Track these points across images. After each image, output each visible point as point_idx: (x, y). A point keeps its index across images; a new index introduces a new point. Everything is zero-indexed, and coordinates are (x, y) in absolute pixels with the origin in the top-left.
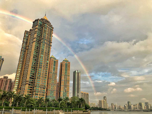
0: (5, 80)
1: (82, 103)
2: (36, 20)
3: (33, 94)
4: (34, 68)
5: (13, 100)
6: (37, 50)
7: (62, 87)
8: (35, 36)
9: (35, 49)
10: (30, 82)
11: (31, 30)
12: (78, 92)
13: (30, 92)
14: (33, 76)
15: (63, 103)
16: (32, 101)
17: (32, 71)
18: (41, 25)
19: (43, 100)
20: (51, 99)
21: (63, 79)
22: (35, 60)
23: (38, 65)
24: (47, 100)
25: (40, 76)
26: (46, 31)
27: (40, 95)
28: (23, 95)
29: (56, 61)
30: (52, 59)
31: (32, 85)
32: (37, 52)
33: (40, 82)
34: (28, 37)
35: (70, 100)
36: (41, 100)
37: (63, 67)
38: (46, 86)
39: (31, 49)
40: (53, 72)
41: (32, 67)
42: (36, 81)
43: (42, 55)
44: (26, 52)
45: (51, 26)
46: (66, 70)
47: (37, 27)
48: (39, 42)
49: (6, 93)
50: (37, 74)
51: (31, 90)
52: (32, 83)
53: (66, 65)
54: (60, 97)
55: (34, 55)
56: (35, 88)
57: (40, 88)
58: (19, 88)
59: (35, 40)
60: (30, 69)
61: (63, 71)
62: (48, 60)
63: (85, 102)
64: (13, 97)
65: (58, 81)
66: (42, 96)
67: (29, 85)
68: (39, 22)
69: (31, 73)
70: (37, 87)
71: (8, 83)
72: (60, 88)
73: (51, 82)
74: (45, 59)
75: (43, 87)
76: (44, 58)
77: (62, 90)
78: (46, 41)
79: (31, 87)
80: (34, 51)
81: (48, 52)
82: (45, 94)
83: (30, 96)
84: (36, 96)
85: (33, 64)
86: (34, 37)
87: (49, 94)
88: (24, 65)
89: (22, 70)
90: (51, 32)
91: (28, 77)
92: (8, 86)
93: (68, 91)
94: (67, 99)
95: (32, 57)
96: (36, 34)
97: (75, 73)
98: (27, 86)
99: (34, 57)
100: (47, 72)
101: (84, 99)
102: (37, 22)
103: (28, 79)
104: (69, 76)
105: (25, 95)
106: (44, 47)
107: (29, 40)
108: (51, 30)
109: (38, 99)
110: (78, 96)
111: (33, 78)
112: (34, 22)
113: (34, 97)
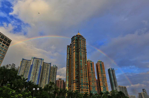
0: (60, 81)
1: (122, 96)
2: (73, 37)
3: (80, 90)
4: (77, 70)
5: (67, 95)
6: (77, 57)
7: (101, 83)
8: (74, 47)
9: (76, 57)
10: (76, 81)
11: (71, 44)
12: (116, 86)
13: (78, 89)
14: (78, 76)
15: (104, 96)
16: (80, 95)
17: (76, 73)
18: (77, 39)
19: (88, 94)
20: (94, 93)
21: (100, 76)
22: (77, 64)
23: (80, 67)
24: (91, 94)
25: (82, 76)
26: (81, 43)
27: (85, 90)
28: (73, 91)
29: (92, 63)
30: (89, 62)
31: (78, 83)
32: (77, 59)
33: (83, 80)
34: (70, 49)
35: (110, 94)
36: (86, 94)
37: (98, 67)
38: (88, 83)
39: (73, 57)
40: (91, 72)
41: (76, 70)
42: (80, 80)
43: (81, 60)
44: (70, 60)
45: (84, 38)
46: (102, 69)
47: (75, 41)
48: (78, 51)
49: (62, 89)
50: (80, 75)
51: (78, 87)
52: (78, 81)
53: (101, 65)
54: (101, 91)
55: (76, 61)
56: (80, 85)
57: (84, 85)
58: (69, 86)
59: (74, 50)
60: (75, 71)
61: (99, 70)
62: (86, 63)
63: (124, 95)
64: (67, 93)
65: (97, 78)
66: (87, 91)
67: (76, 83)
68: (75, 38)
69: (76, 75)
70: (82, 84)
71: (62, 83)
72: (100, 84)
73: (91, 79)
74: (84, 63)
75: (86, 84)
76: (82, 62)
77: (101, 85)
78: (82, 50)
79: (78, 85)
80: (75, 59)
81: (85, 57)
82: (89, 90)
83: (78, 91)
84: (82, 91)
85: (76, 67)
86: (74, 49)
87: (92, 90)
88: (70, 69)
89: (69, 73)
90: (84, 42)
91: (74, 77)
92: (62, 85)
93: (107, 86)
94: (107, 93)
95: (74, 63)
96: (75, 46)
97: (109, 70)
98: (75, 84)
99: (76, 63)
100: (87, 72)
101: (123, 92)
102: (74, 38)
103: (74, 79)
104: (105, 73)
105: (74, 91)
106: (81, 54)
107: (70, 51)
108: (84, 41)
109: (84, 93)
110: (116, 89)
111: (78, 78)
112: (72, 39)
113: (81, 92)
